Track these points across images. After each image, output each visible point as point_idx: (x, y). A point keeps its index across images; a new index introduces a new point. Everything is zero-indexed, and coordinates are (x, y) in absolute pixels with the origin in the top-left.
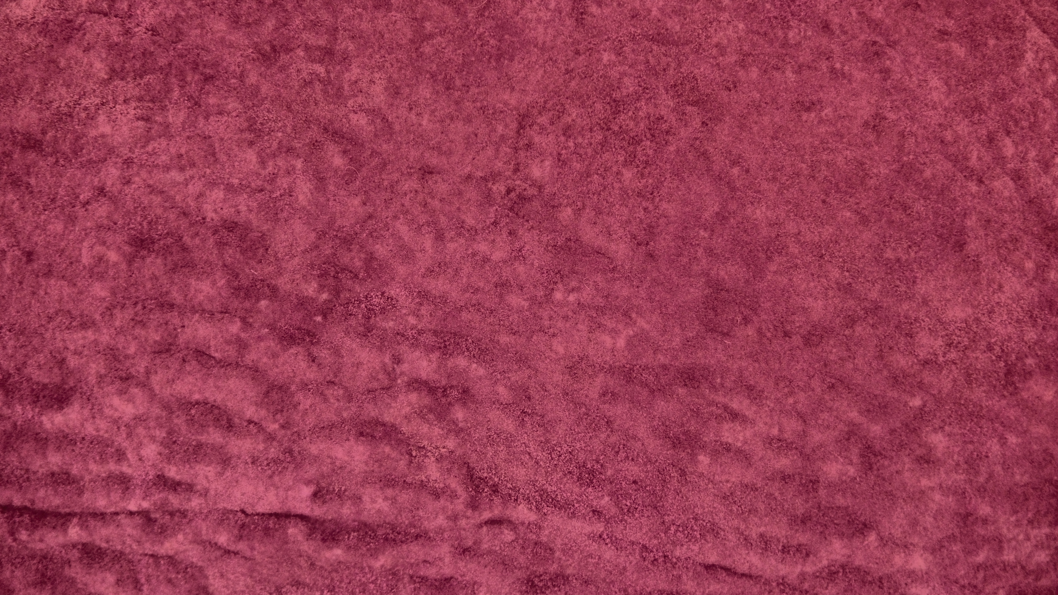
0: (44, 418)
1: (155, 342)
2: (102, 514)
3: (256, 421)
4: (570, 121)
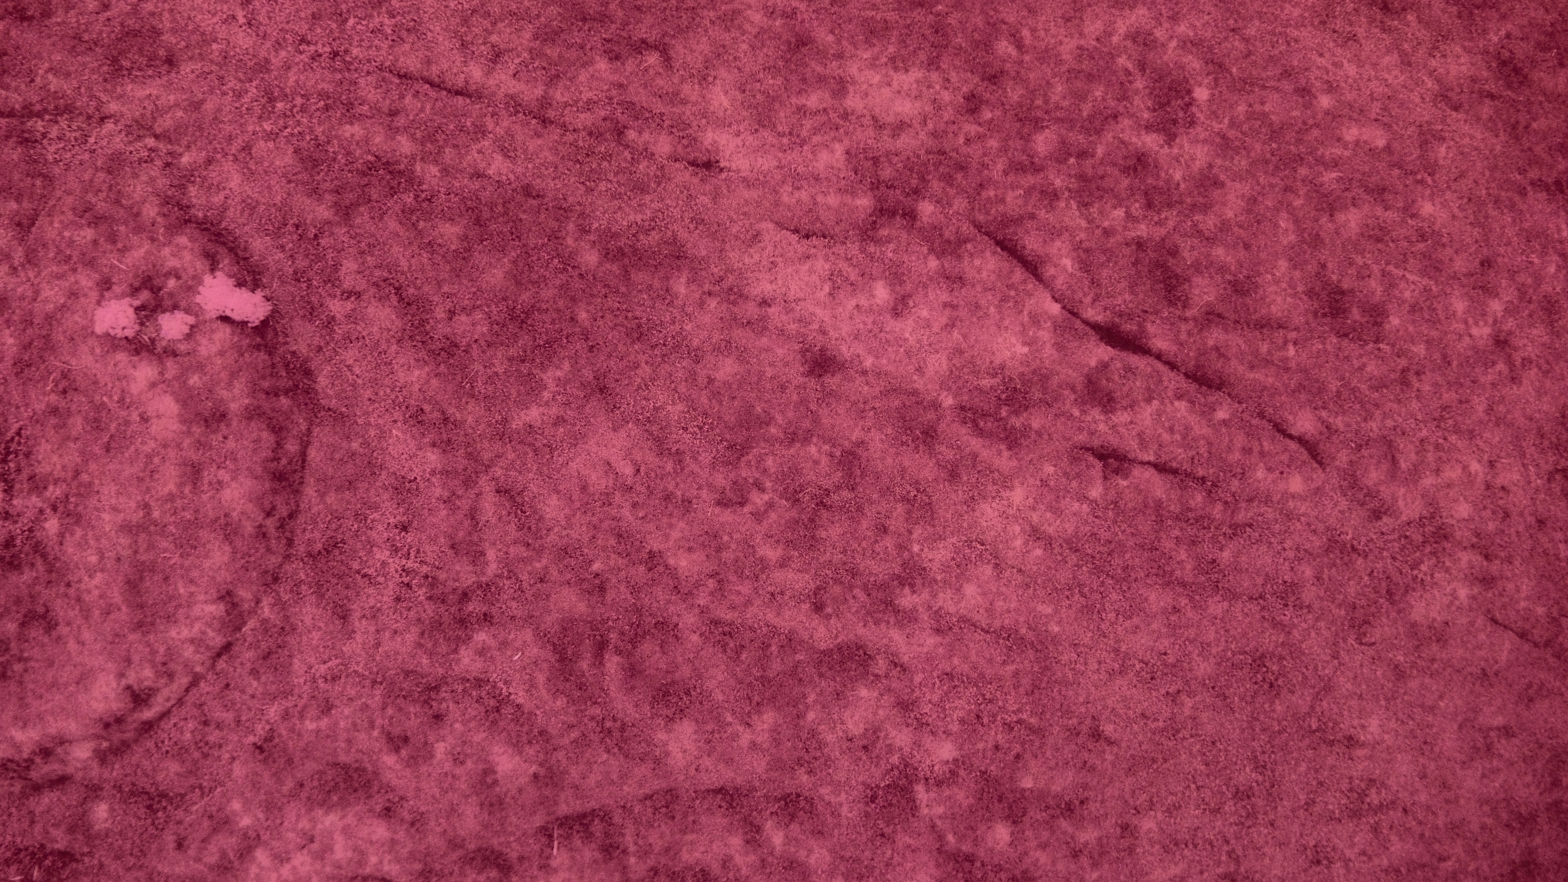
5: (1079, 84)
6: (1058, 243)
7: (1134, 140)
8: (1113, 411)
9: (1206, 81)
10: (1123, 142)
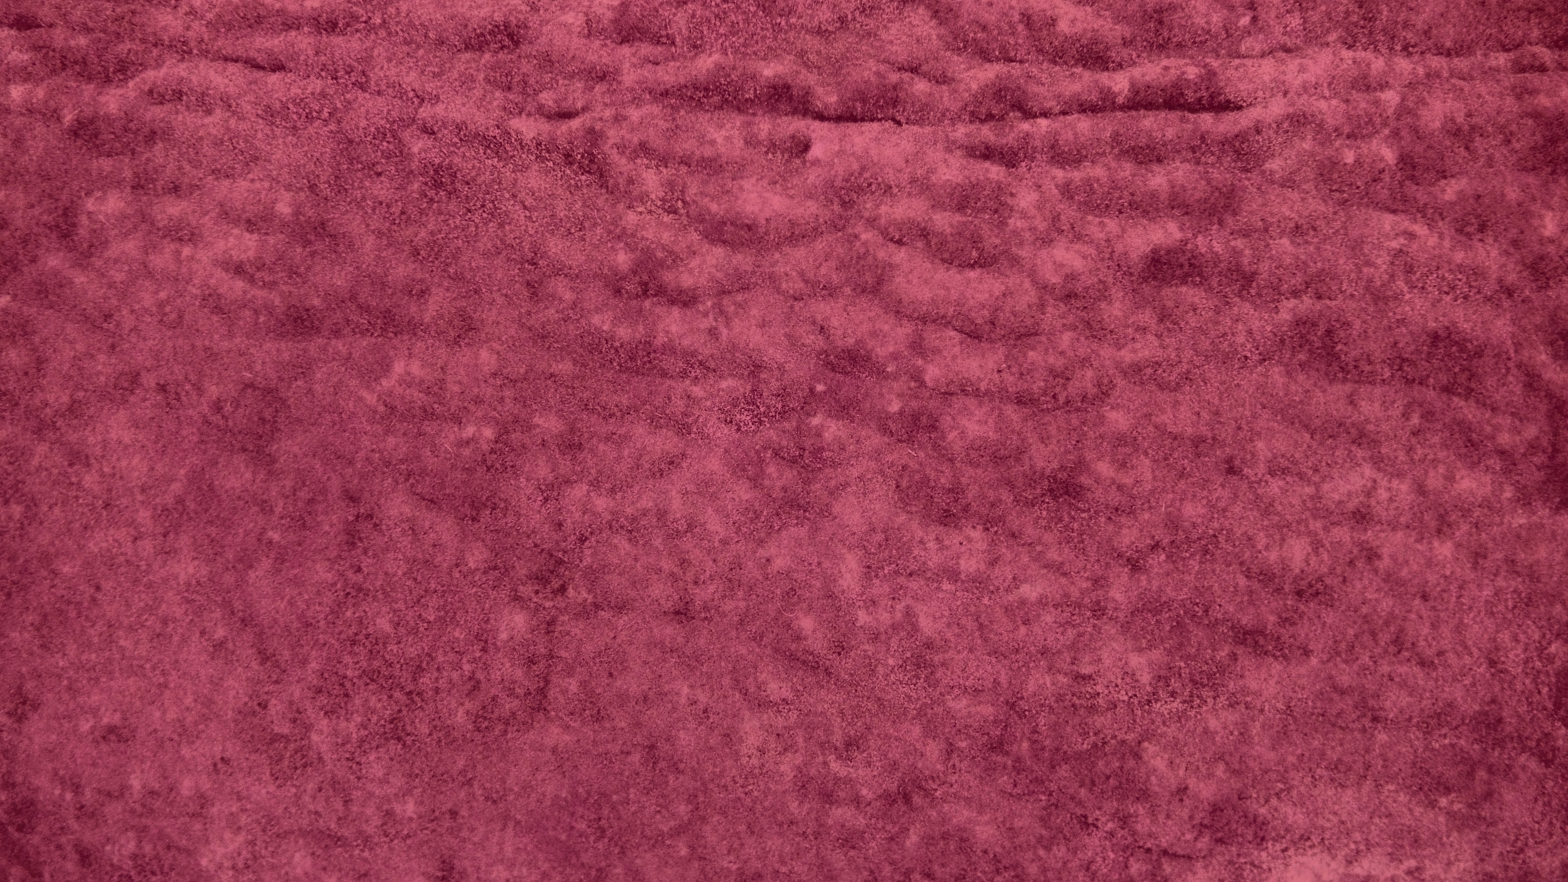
0: (1178, 235)
1: (1033, 348)
2: (1084, 111)
3: (890, 244)
4: (467, 703)
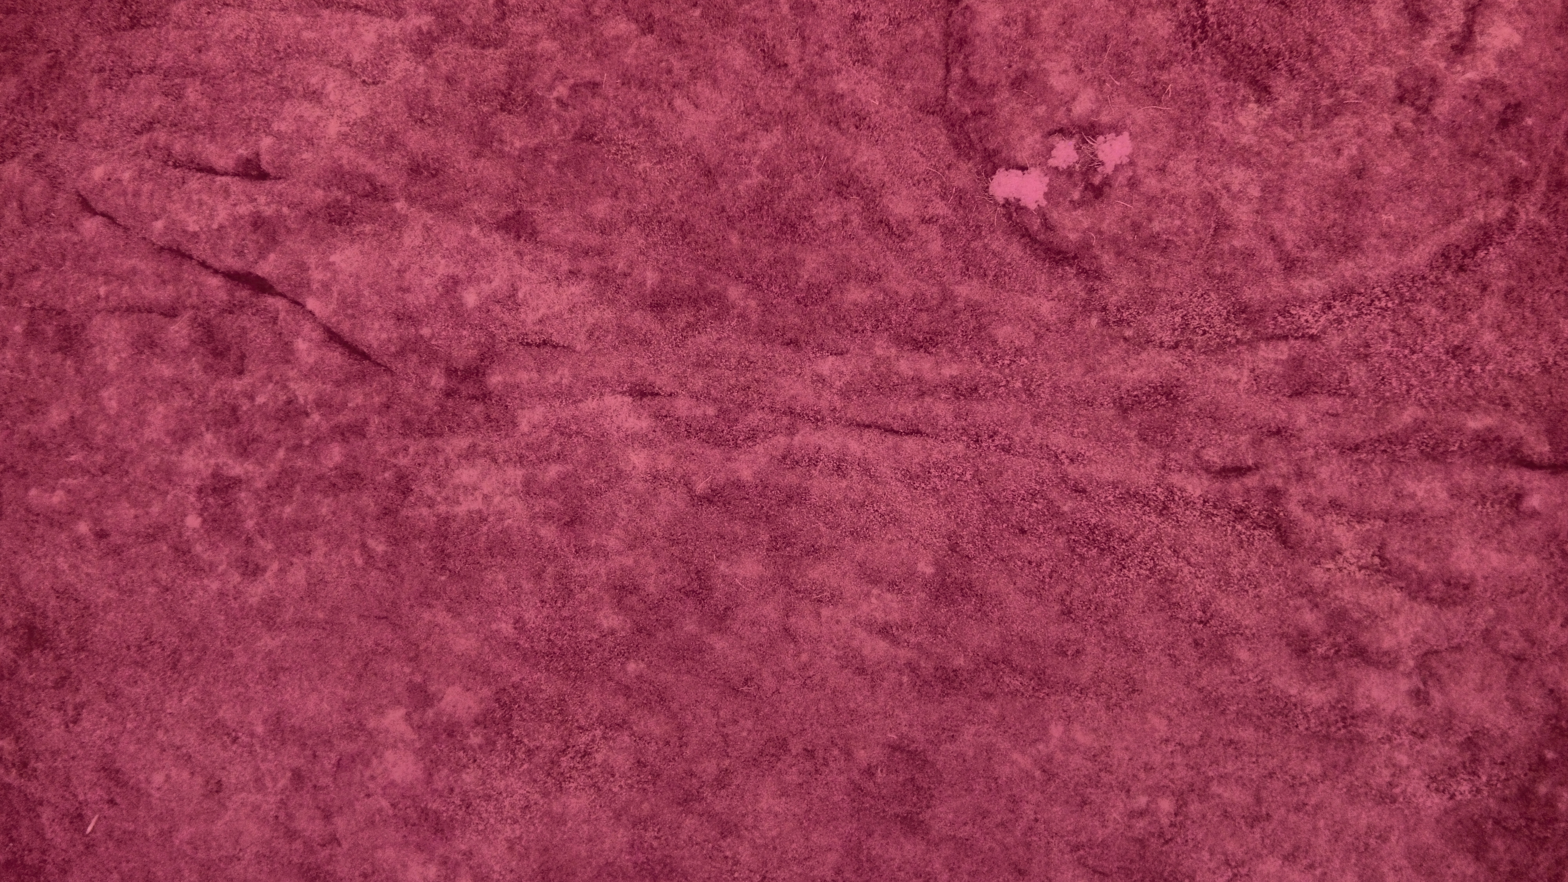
5: (306, 516)
6: (311, 360)
7: (250, 468)
8: (251, 214)
9: (188, 534)
10: (262, 465)
